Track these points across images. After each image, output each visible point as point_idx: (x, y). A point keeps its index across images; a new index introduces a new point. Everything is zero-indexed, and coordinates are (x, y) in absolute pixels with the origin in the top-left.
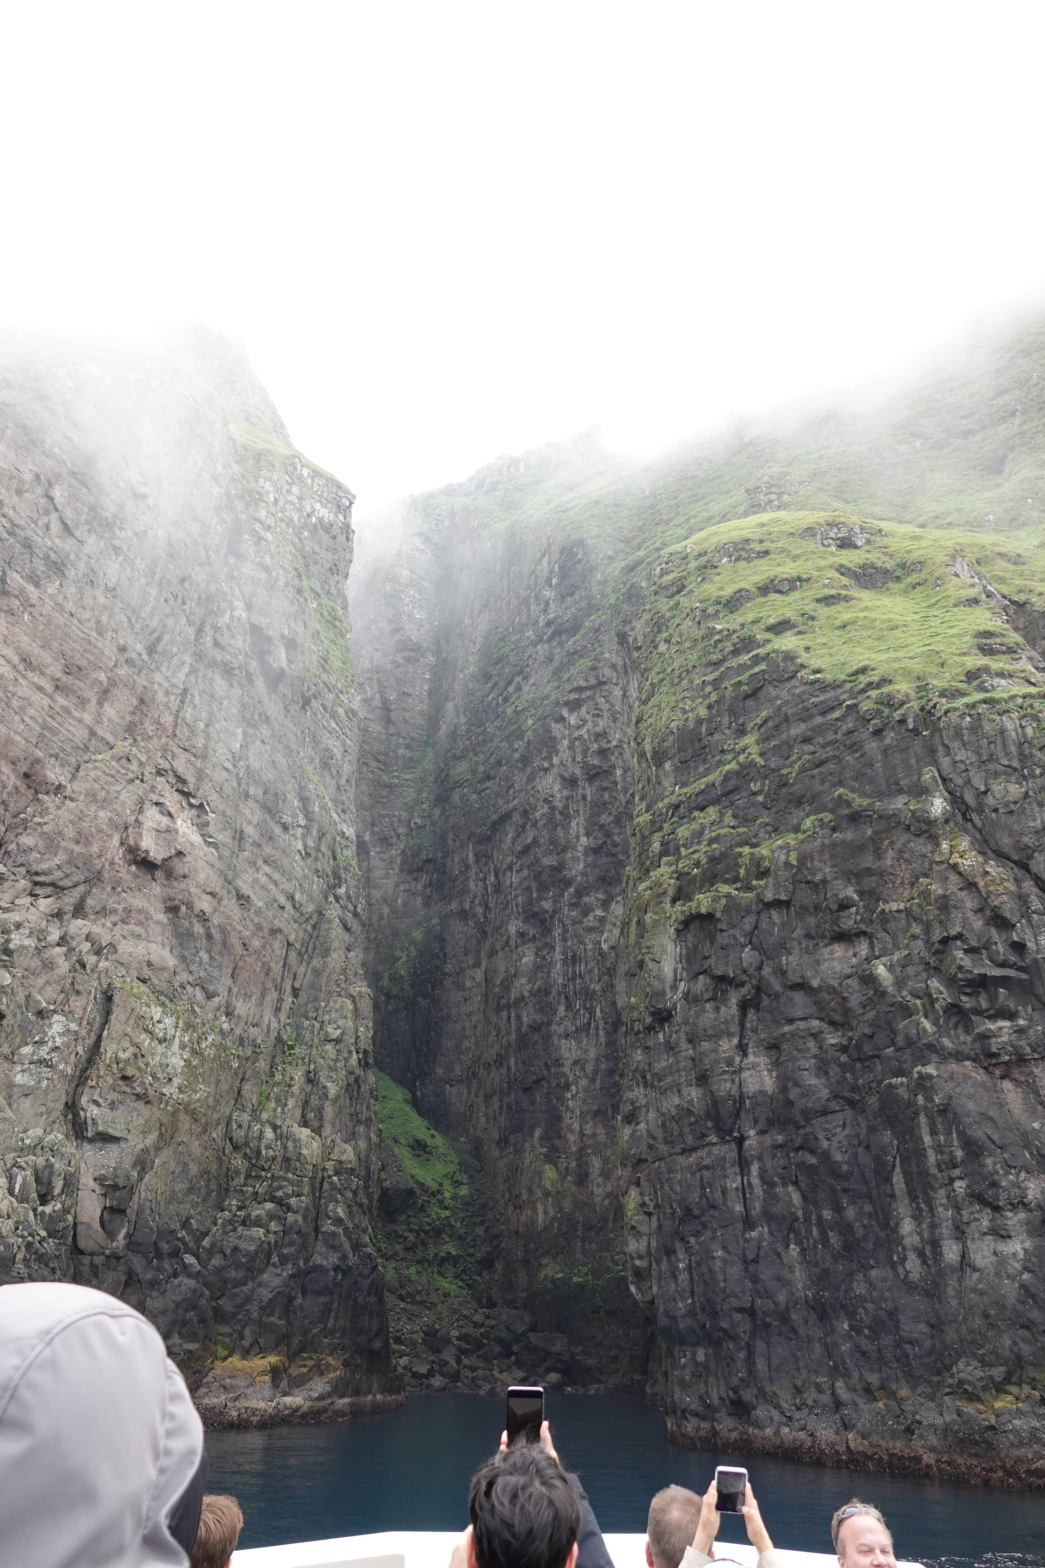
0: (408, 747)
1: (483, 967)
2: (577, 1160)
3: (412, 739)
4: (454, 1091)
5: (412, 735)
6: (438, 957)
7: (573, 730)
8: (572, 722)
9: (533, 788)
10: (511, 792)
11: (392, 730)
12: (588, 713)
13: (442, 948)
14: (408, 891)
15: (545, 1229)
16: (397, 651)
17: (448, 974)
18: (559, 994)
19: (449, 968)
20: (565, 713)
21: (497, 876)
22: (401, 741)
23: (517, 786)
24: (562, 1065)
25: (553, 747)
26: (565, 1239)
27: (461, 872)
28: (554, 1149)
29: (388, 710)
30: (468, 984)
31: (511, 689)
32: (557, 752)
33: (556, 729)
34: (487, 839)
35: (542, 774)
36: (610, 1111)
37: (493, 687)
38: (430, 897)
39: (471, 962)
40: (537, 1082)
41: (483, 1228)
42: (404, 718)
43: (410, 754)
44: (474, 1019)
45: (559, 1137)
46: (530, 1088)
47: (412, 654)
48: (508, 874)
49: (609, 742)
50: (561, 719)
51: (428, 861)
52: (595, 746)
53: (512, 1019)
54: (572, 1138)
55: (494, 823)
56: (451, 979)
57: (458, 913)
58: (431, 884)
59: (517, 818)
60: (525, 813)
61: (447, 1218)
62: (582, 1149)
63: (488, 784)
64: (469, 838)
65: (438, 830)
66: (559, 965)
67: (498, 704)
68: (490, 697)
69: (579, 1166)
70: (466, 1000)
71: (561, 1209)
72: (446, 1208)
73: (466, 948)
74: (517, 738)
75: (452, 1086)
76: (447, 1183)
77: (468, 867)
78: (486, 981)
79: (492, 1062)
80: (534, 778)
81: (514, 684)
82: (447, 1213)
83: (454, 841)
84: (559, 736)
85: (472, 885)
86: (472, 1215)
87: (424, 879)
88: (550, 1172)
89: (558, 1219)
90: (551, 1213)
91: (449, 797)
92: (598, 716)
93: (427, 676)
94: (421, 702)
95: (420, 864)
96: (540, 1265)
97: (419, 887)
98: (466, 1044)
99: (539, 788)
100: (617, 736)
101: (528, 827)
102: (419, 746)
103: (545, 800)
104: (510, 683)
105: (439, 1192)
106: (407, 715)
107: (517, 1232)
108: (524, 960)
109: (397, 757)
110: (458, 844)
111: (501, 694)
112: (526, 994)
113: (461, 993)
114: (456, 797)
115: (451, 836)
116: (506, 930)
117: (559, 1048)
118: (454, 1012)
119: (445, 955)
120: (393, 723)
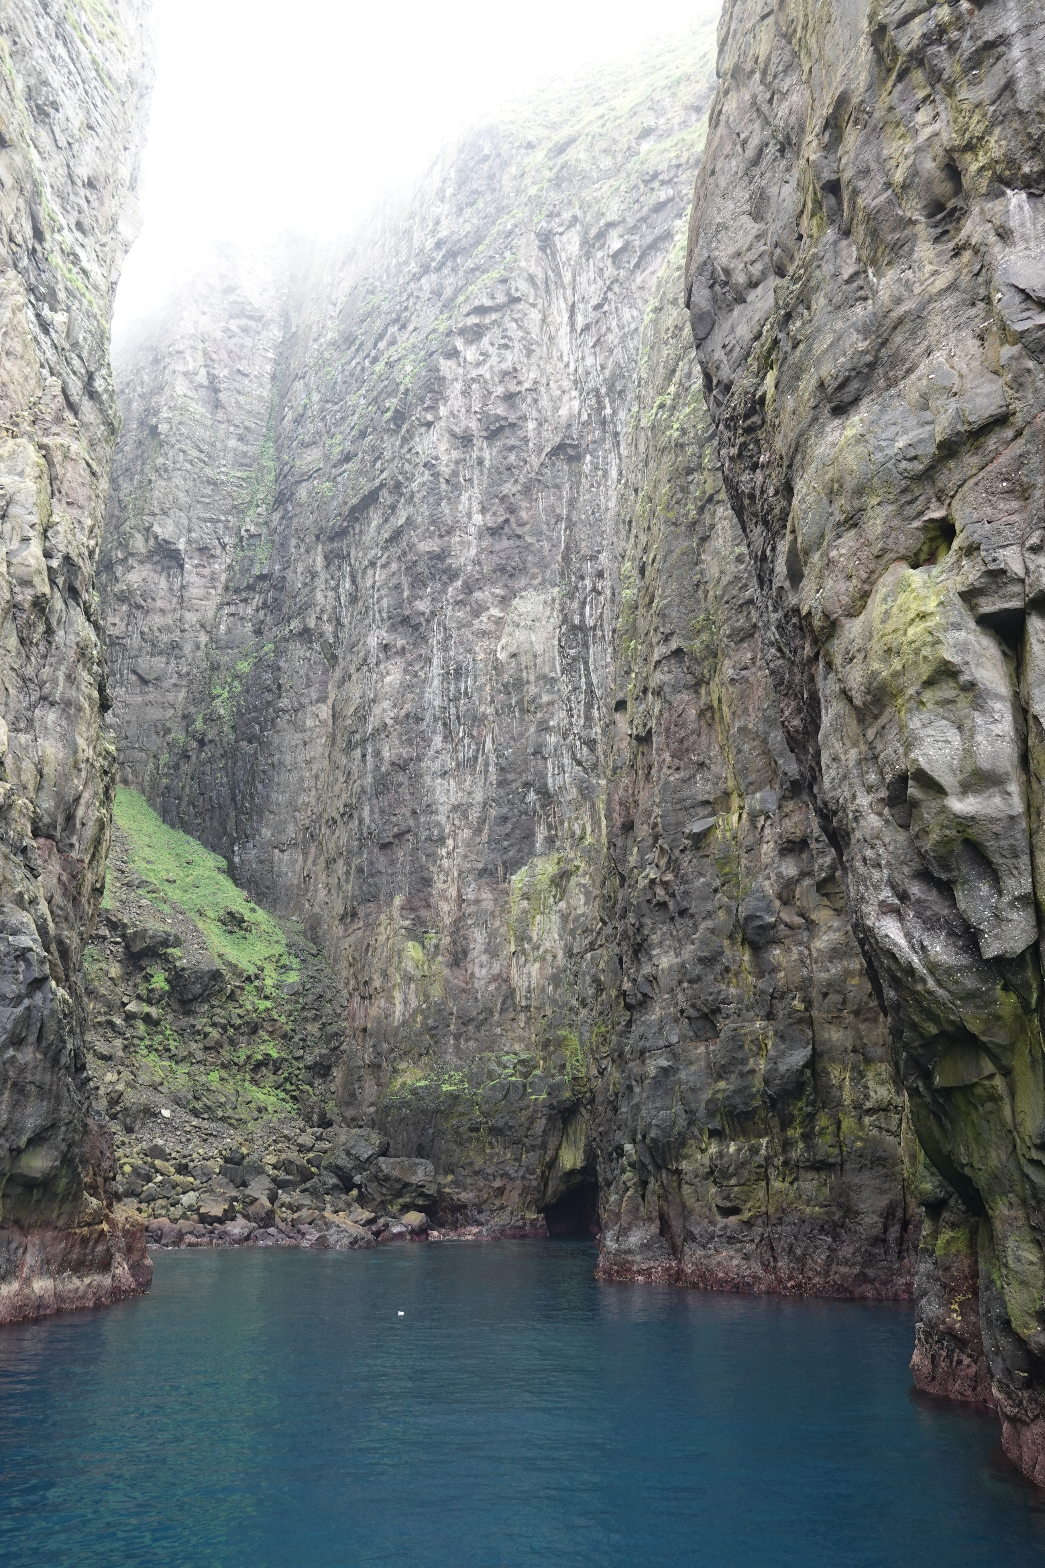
0: (241, 438)
1: (330, 702)
2: (452, 934)
3: (247, 428)
4: (286, 856)
5: (247, 423)
6: (270, 691)
7: (469, 367)
8: (470, 358)
9: (410, 450)
10: (378, 465)
11: (220, 415)
12: (492, 344)
13: (276, 679)
14: (233, 615)
15: (404, 1024)
16: (231, 317)
17: (282, 710)
18: (435, 720)
19: (284, 703)
20: (459, 343)
21: (354, 581)
22: (232, 429)
23: (387, 455)
24: (436, 812)
25: (440, 393)
26: (432, 1036)
27: (306, 584)
28: (419, 921)
29: (216, 391)
30: (309, 723)
31: (382, 345)
32: (446, 400)
33: (447, 367)
34: (342, 533)
35: (423, 430)
36: (501, 870)
37: (357, 350)
38: (262, 622)
39: (314, 696)
40: (399, 836)
41: (318, 1025)
42: (237, 402)
43: (244, 448)
44: (316, 767)
45: (428, 906)
46: (390, 843)
47: (252, 323)
48: (370, 572)
49: (519, 383)
50: (454, 354)
51: (262, 577)
52: (500, 390)
53: (368, 757)
54: (445, 907)
55: (354, 509)
56: (287, 717)
57: (300, 634)
58: (265, 605)
59: (385, 497)
60: (398, 485)
61: (267, 1010)
62: (459, 921)
63: (346, 466)
64: (318, 537)
65: (276, 538)
66: (436, 682)
67: (363, 369)
68: (354, 363)
69: (454, 942)
70: (305, 744)
71: (427, 998)
72: (266, 998)
73: (308, 679)
74: (389, 395)
75: (282, 851)
76: (269, 968)
77: (314, 575)
78: (334, 716)
79: (338, 818)
80: (412, 437)
81: (387, 337)
82: (268, 1004)
83: (298, 547)
84: (449, 376)
85: (319, 596)
86: (303, 1009)
87: (257, 600)
88: (413, 951)
89: (423, 1011)
90: (414, 1004)
91: (293, 494)
92: (506, 347)
93: (270, 355)
94: (261, 386)
95: (251, 581)
96: (395, 1071)
97: (249, 611)
98: (303, 798)
99: (418, 449)
100: (532, 375)
101: (400, 506)
102: (256, 440)
103: (425, 466)
104: (381, 337)
105: (257, 977)
106: (242, 399)
107: (365, 1030)
108: (388, 680)
109: (225, 449)
110: (302, 550)
111: (368, 356)
112: (390, 722)
113: (299, 735)
114: (302, 493)
115: (293, 542)
116: (365, 644)
117: (431, 791)
118: (288, 759)
119: (280, 687)
120: (223, 407)
